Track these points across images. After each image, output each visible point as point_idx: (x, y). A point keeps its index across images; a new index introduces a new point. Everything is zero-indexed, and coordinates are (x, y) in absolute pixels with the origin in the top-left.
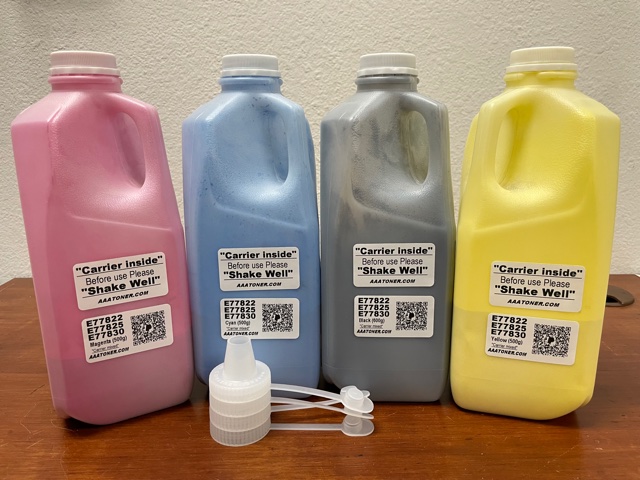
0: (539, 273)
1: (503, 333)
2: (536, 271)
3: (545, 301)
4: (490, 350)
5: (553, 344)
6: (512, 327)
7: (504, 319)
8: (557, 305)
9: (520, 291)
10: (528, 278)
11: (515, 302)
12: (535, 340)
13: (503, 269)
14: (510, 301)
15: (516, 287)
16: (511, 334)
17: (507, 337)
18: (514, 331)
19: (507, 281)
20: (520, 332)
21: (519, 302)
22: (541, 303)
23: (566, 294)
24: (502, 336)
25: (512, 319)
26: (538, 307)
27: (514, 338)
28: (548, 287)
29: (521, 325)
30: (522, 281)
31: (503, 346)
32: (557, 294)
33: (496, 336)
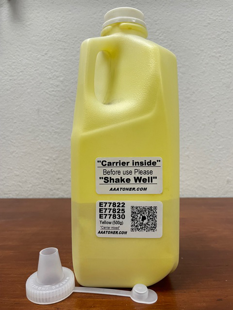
0: (130, 164)
1: (108, 216)
2: (128, 163)
3: (136, 186)
4: (99, 232)
5: (145, 221)
6: (114, 210)
7: (108, 205)
8: (145, 189)
9: (118, 181)
10: (123, 169)
11: (115, 189)
12: (132, 220)
13: (104, 163)
14: (111, 189)
15: (115, 177)
16: (114, 217)
17: (112, 220)
18: (116, 214)
19: (108, 173)
20: (121, 214)
21: (118, 189)
22: (134, 189)
23: (150, 180)
24: (107, 219)
25: (114, 204)
26: (132, 192)
27: (116, 220)
28: (137, 175)
29: (121, 208)
30: (119, 172)
31: (109, 228)
32: (145, 180)
33: (103, 220)
